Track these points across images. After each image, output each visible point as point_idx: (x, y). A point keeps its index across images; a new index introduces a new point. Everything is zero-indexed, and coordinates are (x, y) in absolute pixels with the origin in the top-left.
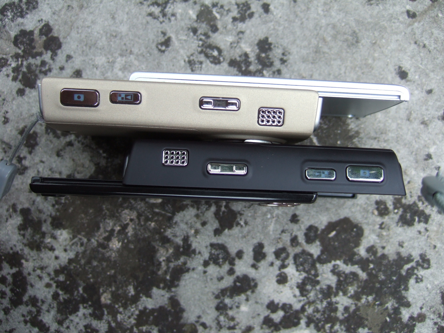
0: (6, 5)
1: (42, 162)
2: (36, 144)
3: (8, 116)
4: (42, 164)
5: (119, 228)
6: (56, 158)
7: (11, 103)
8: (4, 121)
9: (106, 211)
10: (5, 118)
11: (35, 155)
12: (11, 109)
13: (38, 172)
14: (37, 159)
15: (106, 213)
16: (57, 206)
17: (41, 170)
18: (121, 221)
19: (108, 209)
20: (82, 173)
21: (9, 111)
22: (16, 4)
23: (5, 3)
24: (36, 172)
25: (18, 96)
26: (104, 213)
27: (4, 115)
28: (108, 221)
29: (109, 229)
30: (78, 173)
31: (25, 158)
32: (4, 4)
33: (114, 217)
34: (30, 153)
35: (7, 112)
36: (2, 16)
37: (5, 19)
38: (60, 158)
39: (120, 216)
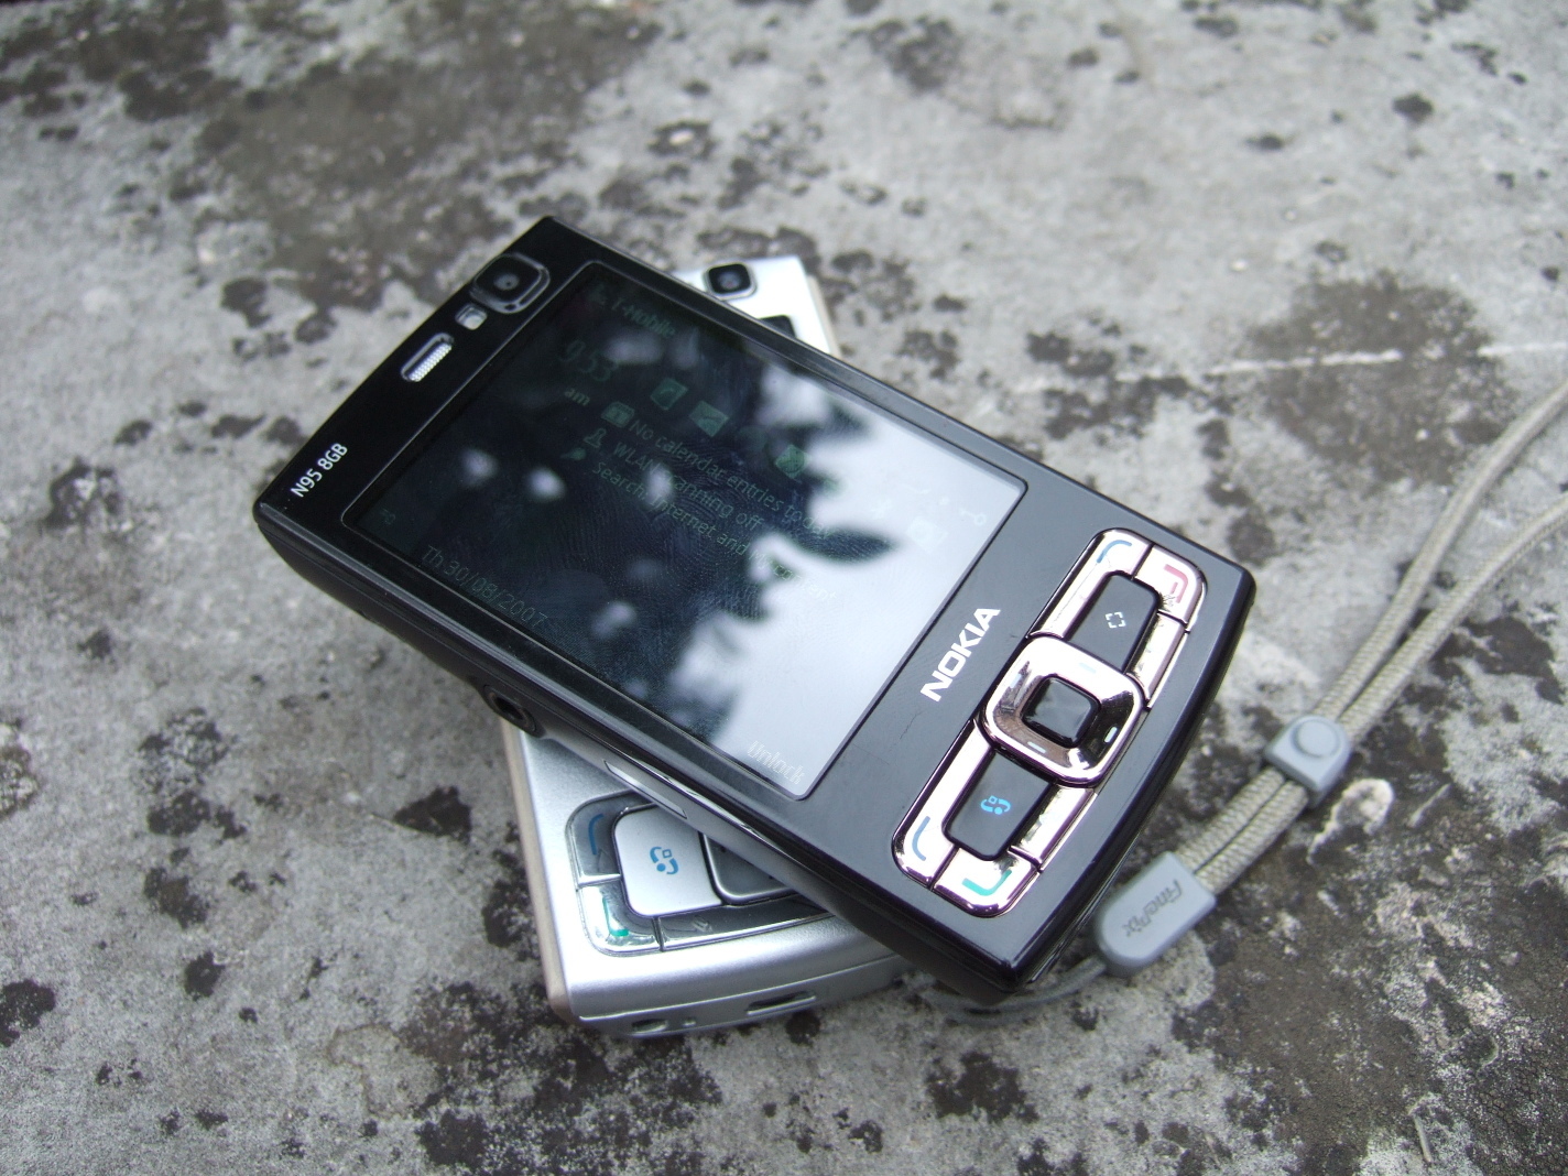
0: (487, 912)
1: (1084, 1092)
2: (1012, 1075)
3: (856, 1119)
4: (1090, 1098)
5: (1431, 964)
6: (1093, 1035)
7: (819, 1082)
8: (867, 1142)
9: (1355, 972)
10: (857, 1134)
11: (1047, 1104)
12: (840, 1095)
13: (1112, 1125)
14: (1065, 1104)
15: (1362, 976)
16: (1268, 1132)
17: (1109, 1113)
18: (1411, 943)
19: (1352, 965)
20: (1187, 981)
21: (842, 1105)
22: (507, 880)
23: (479, 914)
24: (1110, 1134)
25: (810, 1045)
26: (1358, 983)
27: (847, 1131)
28: (1390, 987)
29: (1422, 996)
30: (1182, 992)
31: (1039, 1145)
32: (479, 919)
33: (1384, 959)
34: (1030, 1116)
35: (843, 1115)
36: (513, 946)
37: (529, 941)
38: (1101, 1023)
39: (1390, 936)
